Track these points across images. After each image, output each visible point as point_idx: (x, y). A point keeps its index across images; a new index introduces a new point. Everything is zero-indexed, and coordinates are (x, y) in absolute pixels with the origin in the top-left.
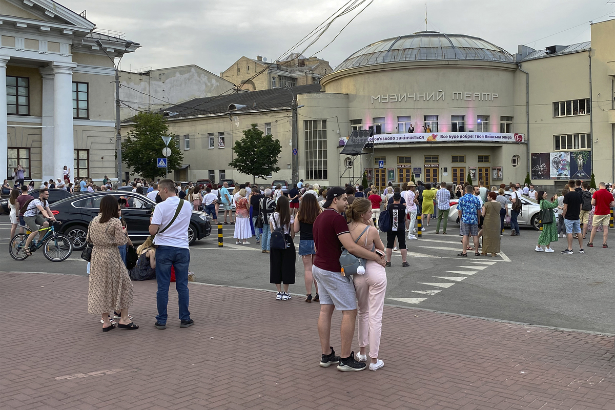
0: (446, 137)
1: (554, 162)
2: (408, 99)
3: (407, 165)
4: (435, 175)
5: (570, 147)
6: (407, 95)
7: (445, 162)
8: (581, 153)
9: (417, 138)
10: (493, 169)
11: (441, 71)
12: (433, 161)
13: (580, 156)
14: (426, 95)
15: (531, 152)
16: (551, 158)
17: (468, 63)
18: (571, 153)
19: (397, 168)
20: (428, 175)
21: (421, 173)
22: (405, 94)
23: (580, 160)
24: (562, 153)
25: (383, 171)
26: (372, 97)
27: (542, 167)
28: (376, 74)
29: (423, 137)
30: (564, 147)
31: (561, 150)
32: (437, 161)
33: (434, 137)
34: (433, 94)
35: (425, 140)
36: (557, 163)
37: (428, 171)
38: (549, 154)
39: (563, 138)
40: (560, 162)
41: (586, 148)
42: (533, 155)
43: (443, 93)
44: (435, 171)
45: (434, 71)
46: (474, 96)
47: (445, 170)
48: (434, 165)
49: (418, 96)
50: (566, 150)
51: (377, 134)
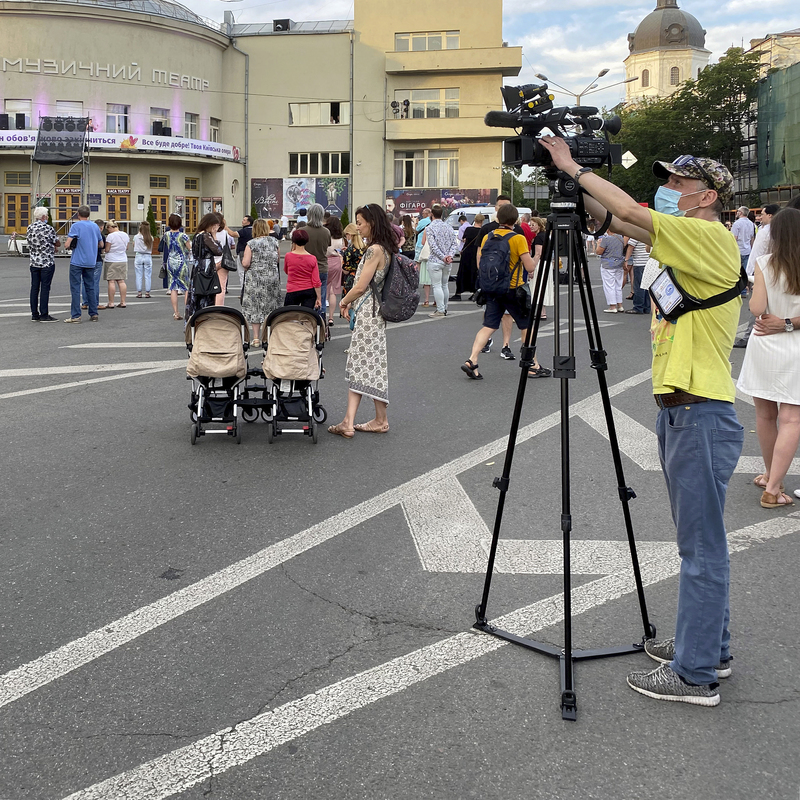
0: (152, 143)
1: (290, 192)
2: (79, 71)
3: (75, 189)
4: (123, 208)
5: (314, 170)
6: (77, 65)
7: (140, 187)
8: (333, 180)
9: (104, 141)
10: (203, 201)
11: (137, 32)
12: (120, 184)
13: (332, 185)
14: (111, 67)
15: (251, 177)
16: (285, 187)
17: (176, 24)
18: (318, 180)
19: (54, 194)
20: (111, 208)
21: (100, 203)
22: (74, 63)
23: (332, 190)
24: (303, 180)
25: (25, 198)
26: (5, 60)
27: (270, 199)
28: (15, 19)
29: (114, 141)
30: (304, 171)
31: (299, 175)
32: (126, 185)
33: (133, 141)
34: (124, 67)
35: (117, 146)
36: (294, 194)
37: (111, 200)
38: (281, 181)
39: (304, 158)
40: (299, 193)
41: (340, 174)
42: (253, 181)
43: (139, 69)
44: (123, 201)
45: (124, 29)
46: (183, 79)
47: (141, 199)
48: (123, 190)
49: (98, 69)
50: (308, 174)
51: (18, 128)
